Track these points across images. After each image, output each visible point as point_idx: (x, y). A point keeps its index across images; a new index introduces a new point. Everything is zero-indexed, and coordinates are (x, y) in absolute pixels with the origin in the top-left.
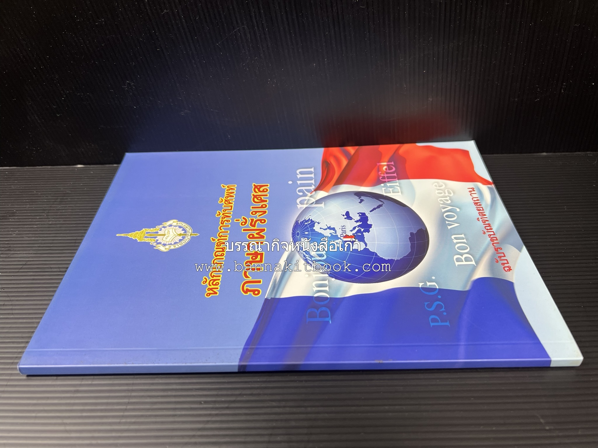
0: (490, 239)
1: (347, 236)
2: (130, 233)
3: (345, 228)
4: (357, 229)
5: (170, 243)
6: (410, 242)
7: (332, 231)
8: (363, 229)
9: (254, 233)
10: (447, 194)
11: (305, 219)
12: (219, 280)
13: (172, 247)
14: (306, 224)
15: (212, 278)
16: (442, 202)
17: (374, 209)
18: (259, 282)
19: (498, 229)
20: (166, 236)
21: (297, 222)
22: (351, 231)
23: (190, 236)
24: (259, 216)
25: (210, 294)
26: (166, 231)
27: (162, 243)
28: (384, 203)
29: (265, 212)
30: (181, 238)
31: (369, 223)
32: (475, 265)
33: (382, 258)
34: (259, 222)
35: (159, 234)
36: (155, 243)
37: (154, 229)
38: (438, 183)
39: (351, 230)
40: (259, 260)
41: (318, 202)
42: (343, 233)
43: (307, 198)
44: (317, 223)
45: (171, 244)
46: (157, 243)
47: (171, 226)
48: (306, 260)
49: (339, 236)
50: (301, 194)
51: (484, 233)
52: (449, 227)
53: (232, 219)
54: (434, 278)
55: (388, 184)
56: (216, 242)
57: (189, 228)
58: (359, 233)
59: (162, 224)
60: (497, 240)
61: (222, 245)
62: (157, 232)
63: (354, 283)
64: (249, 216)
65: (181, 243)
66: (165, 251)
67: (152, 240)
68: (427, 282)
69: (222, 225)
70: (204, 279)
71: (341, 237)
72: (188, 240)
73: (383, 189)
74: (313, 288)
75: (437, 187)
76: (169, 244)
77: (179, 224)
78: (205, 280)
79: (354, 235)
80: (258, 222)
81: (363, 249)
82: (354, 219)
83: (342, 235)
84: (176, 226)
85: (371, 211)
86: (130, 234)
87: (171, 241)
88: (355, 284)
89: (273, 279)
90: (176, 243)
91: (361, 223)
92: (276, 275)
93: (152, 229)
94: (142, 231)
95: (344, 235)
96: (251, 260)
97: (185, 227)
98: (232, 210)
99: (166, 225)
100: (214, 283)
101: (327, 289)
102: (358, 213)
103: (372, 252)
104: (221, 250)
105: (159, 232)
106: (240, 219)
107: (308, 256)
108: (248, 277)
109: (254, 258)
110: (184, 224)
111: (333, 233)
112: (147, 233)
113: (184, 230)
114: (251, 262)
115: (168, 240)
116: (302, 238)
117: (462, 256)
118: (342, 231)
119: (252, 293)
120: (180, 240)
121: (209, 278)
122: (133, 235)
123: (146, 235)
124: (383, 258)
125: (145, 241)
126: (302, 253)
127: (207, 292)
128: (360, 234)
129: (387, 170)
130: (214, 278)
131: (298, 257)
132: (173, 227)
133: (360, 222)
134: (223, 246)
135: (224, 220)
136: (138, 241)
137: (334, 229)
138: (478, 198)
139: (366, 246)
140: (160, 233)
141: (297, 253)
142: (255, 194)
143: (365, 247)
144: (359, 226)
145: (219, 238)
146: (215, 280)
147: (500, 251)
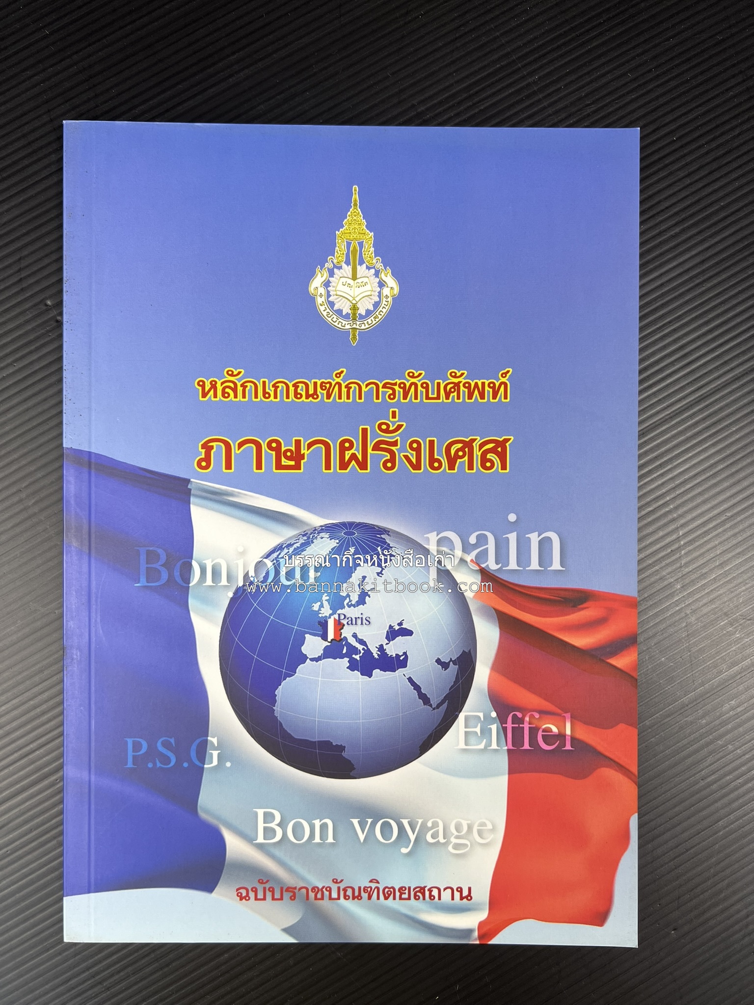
0: (320, 887)
1: (339, 626)
2: (361, 210)
3: (362, 624)
4: (360, 647)
5: (331, 293)
6: (318, 741)
7: (355, 598)
8: (358, 659)
9: (357, 450)
10: (454, 840)
11: (392, 547)
12: (236, 397)
13: (319, 300)
14: (379, 549)
15: (239, 384)
16: (429, 824)
17: (417, 687)
18: (229, 466)
19: (345, 910)
20: (351, 282)
21: (386, 531)
22: (355, 636)
23: (351, 327)
24: (406, 457)
25: (203, 387)
26: (365, 280)
27: (331, 279)
28: (434, 709)
29: (417, 466)
30: (346, 310)
31: (376, 672)
32: (254, 842)
33: (280, 685)
34: (389, 457)
35: (359, 267)
36: (331, 266)
37: (373, 254)
38: (494, 830)
39: (358, 635)
40: (283, 463)
41: (445, 575)
42: (350, 619)
43: (459, 553)
44: (379, 571)
45: (329, 296)
46: (333, 269)
47: (382, 284)
48: (280, 548)
49: (339, 611)
50: (473, 540)
51: (335, 881)
52: (355, 822)
53: (398, 404)
54: (228, 764)
55: (494, 727)
56: (334, 380)
57: (374, 322)
58: (346, 649)
59: (385, 268)
60: (316, 898)
61: (325, 392)
62: (361, 262)
63: (220, 629)
64: (404, 437)
65: (331, 313)
66: (311, 289)
67: (340, 258)
68: (220, 751)
69: (381, 385)
70: (238, 370)
71: (339, 615)
72: (340, 326)
73: (481, 715)
74: (210, 560)
75: (478, 826)
76: (328, 292)
77: (384, 299)
78: (235, 373)
79: (342, 639)
80: (387, 456)
81: (305, 653)
82: (387, 644)
83: (342, 617)
84: (379, 296)
85: (410, 679)
86: (359, 210)
87: (336, 295)
88: (220, 632)
89: (234, 491)
90: (332, 304)
91: (376, 656)
92: (242, 496)
93: (372, 249)
94: (368, 231)
95: (345, 622)
96: (283, 449)
97: (377, 313)
98: (425, 401)
99: (383, 276)
100: (227, 390)
101: (209, 581)
102: (405, 653)
103: (297, 668)
104: (311, 392)
105: (364, 265)
106: (397, 419)
107: (288, 552)
108: (239, 447)
109: (289, 454)
110: (384, 310)
111: (350, 601)
112: (361, 245)
113: (369, 313)
114: (278, 449)
115: (340, 287)
116: (337, 541)
117: (279, 825)
118: (356, 618)
119: (203, 456)
120: (339, 312)
121: (239, 380)
122: (355, 218)
123: (354, 244)
124: (280, 687)
125: (337, 245)
126: (297, 541)
127: (208, 381)
128: (344, 651)
129: (543, 732)
130: (240, 389)
131: (287, 533)
132: (379, 289)
133: (378, 655)
134: (322, 394)
135: (396, 388)
136: (337, 232)
137: (362, 601)
138: (440, 898)
139: (312, 660)
140: (361, 270)
141: (298, 532)
142: (476, 445)
143: (310, 657)
144: (368, 652)
145: (343, 385)
146: (235, 390)
147: (287, 896)
